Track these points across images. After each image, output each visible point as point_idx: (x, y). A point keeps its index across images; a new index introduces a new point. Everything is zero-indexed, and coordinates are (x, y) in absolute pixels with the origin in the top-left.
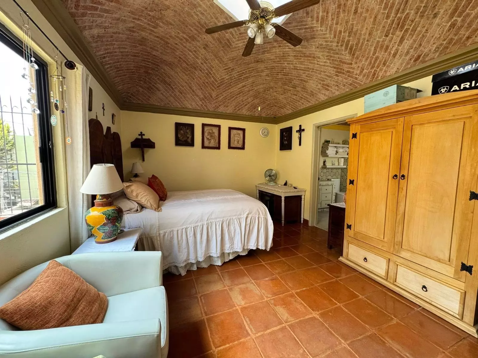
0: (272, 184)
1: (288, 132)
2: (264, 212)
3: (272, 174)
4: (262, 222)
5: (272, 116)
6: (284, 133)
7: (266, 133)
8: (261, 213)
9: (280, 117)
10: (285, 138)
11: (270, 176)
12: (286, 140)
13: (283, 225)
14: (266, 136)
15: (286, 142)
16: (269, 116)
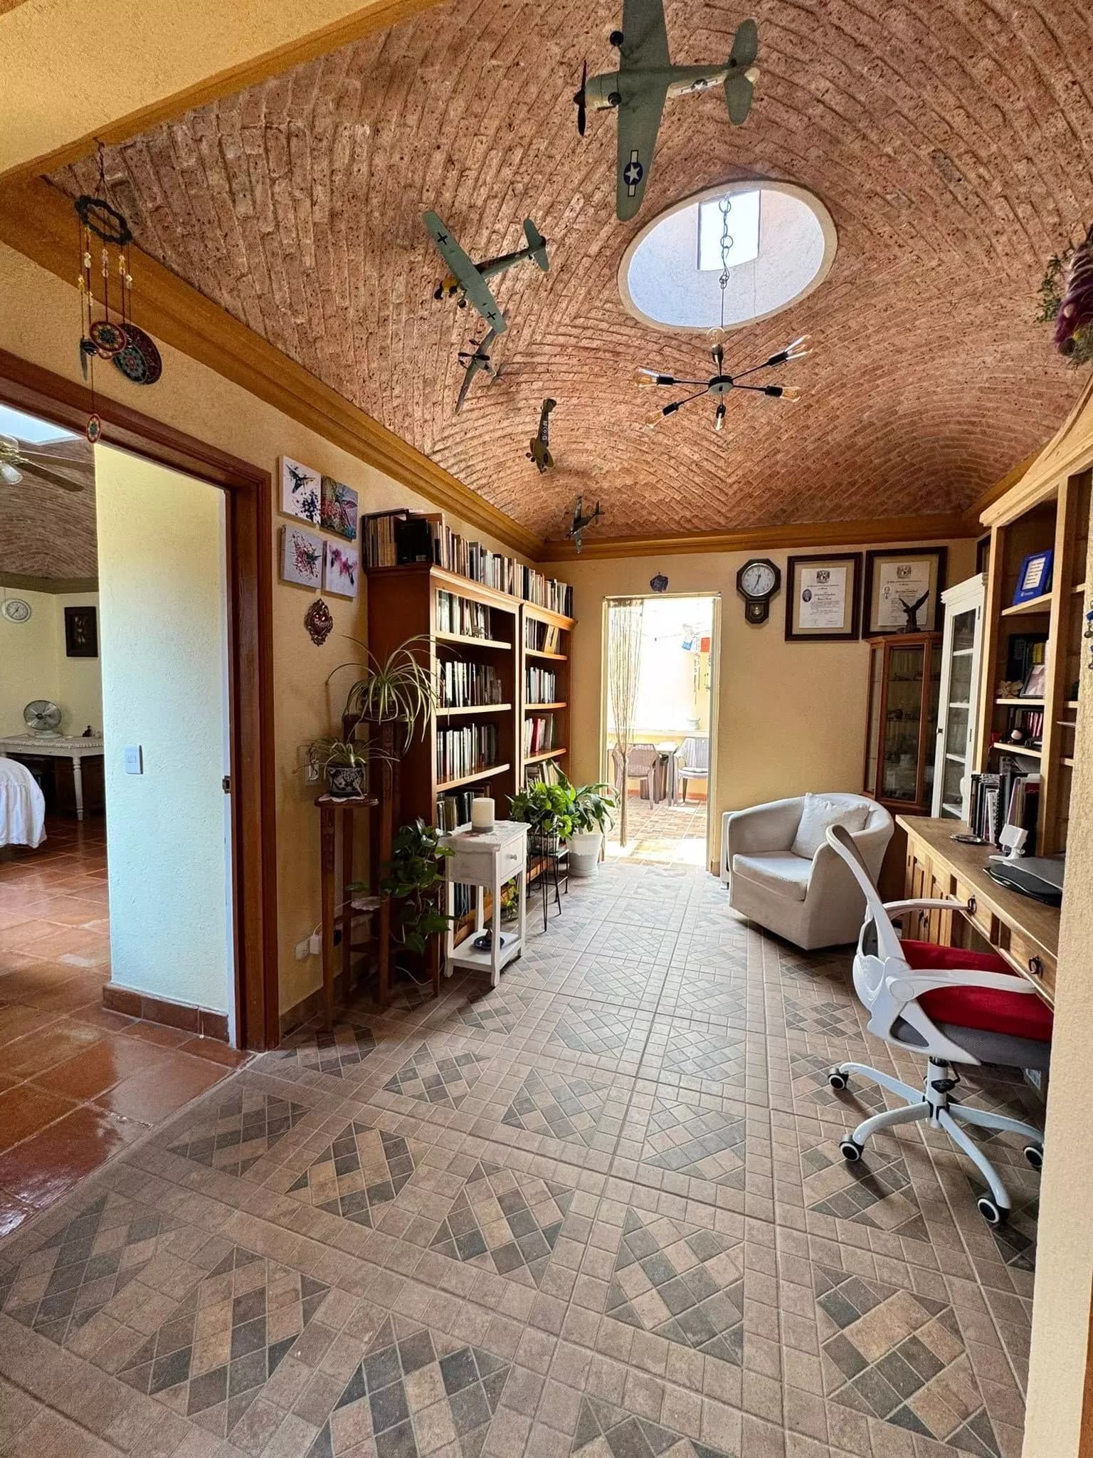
0: (49, 734)
1: (86, 618)
2: (20, 776)
3: (48, 712)
4: (16, 793)
5: (39, 574)
6: (76, 619)
7: (21, 612)
8: (12, 777)
9: (59, 580)
10: (80, 630)
11: (39, 717)
12: (81, 634)
13: (80, 817)
14: (24, 618)
15: (82, 640)
16: (28, 572)
